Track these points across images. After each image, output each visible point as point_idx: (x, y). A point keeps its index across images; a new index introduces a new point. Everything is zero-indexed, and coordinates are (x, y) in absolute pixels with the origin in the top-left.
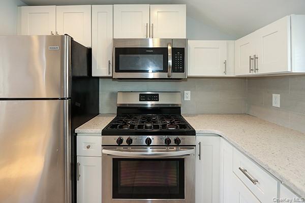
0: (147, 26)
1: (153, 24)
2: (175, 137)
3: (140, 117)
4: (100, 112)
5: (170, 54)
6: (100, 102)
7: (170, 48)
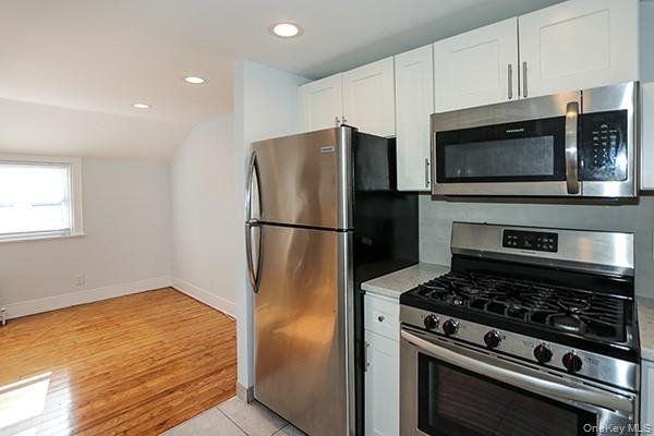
0: (510, 71)
1: (525, 64)
2: (566, 349)
3: (493, 285)
4: (421, 259)
5: (571, 131)
6: (420, 240)
7: (572, 114)
